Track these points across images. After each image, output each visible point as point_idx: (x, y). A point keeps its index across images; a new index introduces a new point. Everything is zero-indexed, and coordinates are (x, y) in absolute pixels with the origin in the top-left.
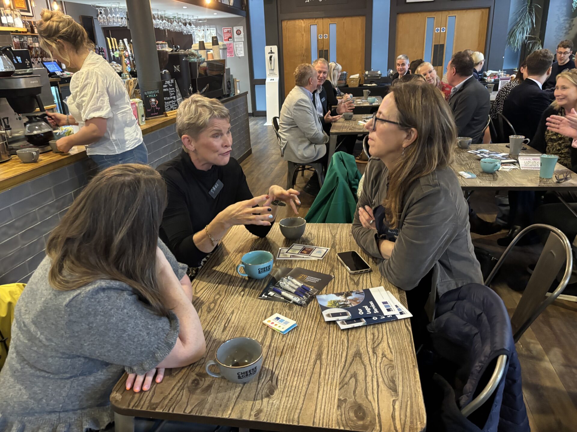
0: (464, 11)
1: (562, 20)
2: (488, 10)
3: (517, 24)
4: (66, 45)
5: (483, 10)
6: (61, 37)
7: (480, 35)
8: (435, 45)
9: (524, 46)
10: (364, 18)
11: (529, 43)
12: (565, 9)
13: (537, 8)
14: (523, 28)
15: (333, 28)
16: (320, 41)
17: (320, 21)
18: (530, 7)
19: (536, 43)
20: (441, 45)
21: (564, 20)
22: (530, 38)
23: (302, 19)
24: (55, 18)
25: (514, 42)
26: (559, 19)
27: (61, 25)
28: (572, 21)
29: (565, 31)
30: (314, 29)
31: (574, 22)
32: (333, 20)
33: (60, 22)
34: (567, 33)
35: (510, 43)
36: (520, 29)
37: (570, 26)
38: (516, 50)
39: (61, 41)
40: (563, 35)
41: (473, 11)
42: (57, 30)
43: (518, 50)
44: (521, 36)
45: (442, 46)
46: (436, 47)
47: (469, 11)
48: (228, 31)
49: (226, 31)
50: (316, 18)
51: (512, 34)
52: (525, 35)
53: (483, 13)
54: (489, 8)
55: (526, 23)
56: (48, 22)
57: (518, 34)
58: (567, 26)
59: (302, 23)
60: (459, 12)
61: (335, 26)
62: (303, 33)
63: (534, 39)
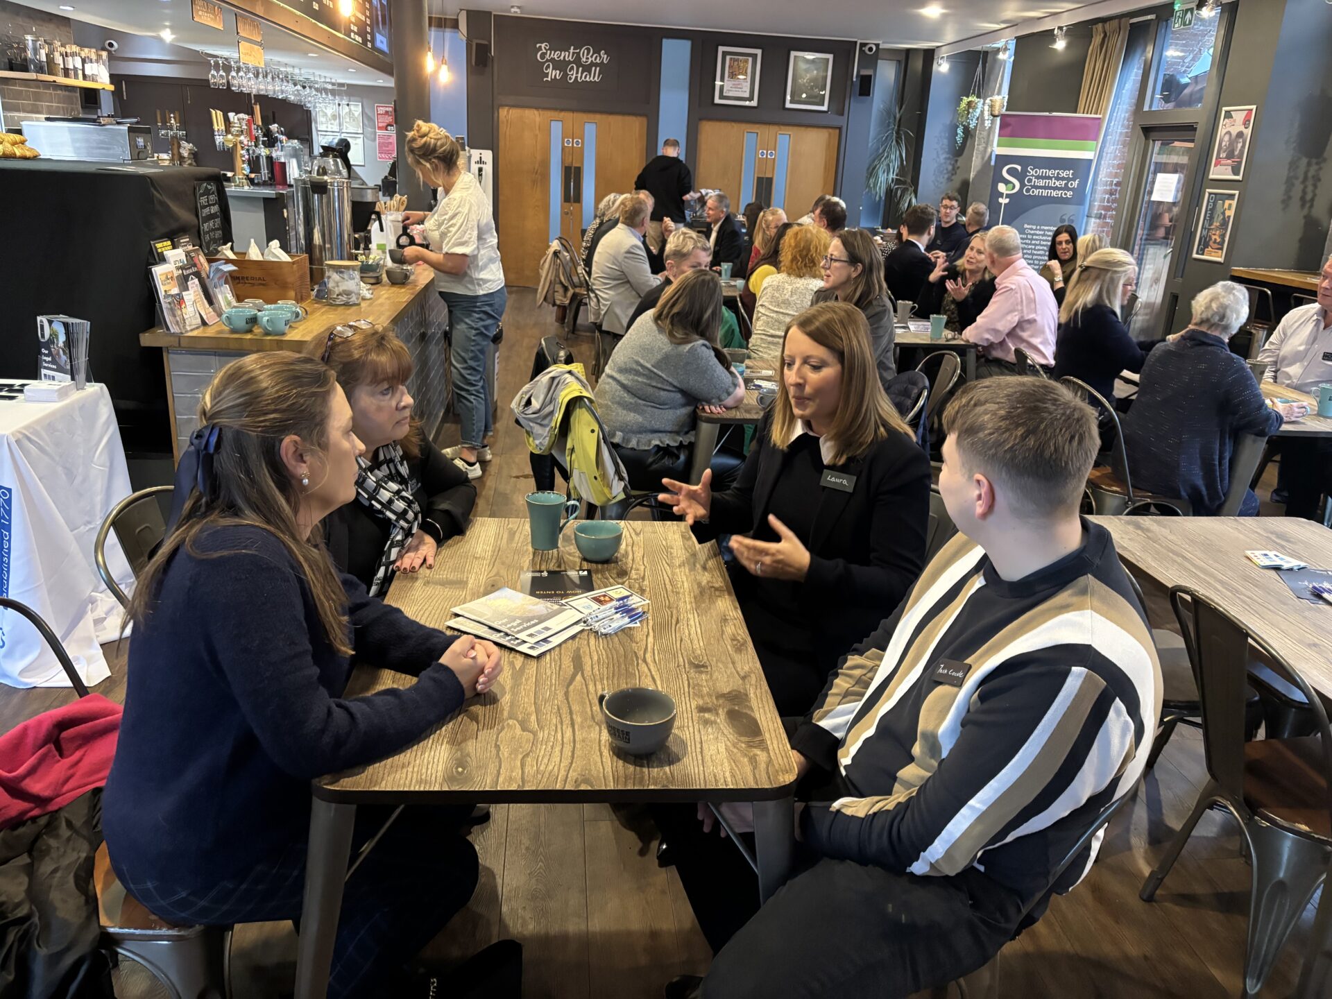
0: (803, 129)
1: (943, 157)
2: (837, 131)
3: (878, 157)
4: (441, 166)
5: (830, 130)
6: (438, 158)
7: (826, 169)
8: (758, 178)
9: (890, 193)
10: (644, 120)
11: (897, 189)
12: (946, 141)
13: (906, 134)
14: (888, 165)
15: (590, 130)
16: (567, 150)
17: (568, 116)
18: (898, 133)
19: (907, 189)
20: (767, 178)
21: (946, 159)
22: (898, 182)
23: (537, 108)
24: (431, 135)
25: (875, 185)
26: (938, 156)
27: (439, 143)
28: (956, 161)
29: (946, 176)
30: (556, 128)
31: (959, 164)
32: (591, 116)
33: (438, 139)
34: (949, 179)
35: (868, 186)
36: (883, 167)
37: (953, 169)
38: (877, 198)
39: (436, 161)
40: (944, 181)
41: (816, 130)
42: (434, 150)
43: (880, 197)
44: (885, 177)
45: (770, 180)
46: (760, 180)
47: (809, 129)
49: (382, 110)
50: (562, 110)
51: (872, 172)
52: (891, 176)
53: (830, 134)
54: (840, 129)
55: (893, 157)
56: (425, 139)
57: (880, 173)
58: (950, 168)
59: (533, 116)
60: (795, 129)
61: (593, 127)
62: (537, 132)
63: (904, 183)
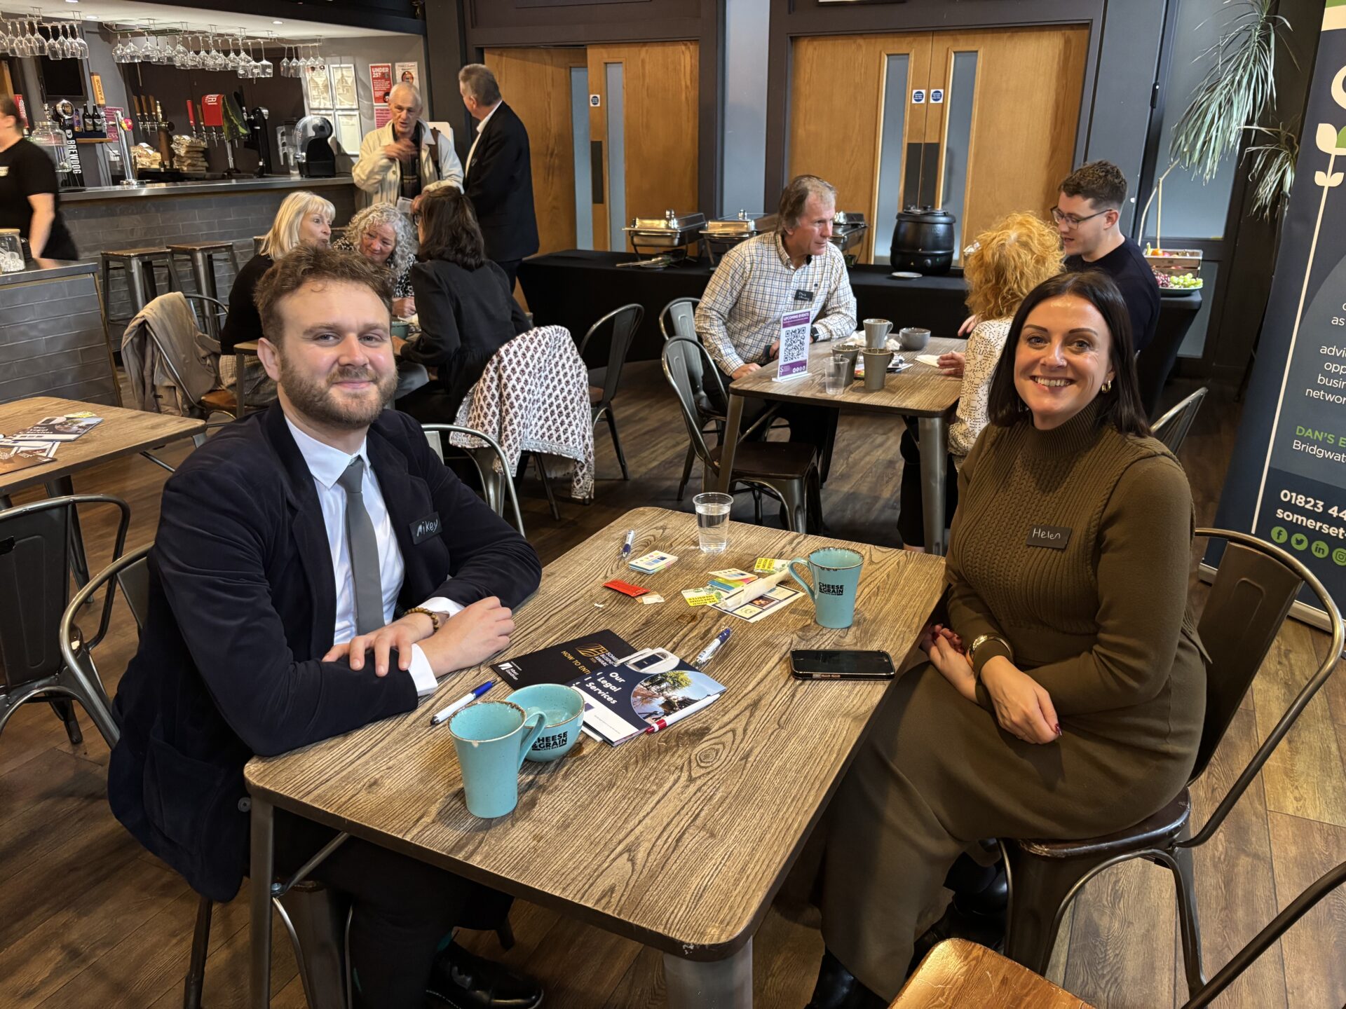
0: (1007, 36)
2: (1084, 32)
5: (1069, 33)
7: (1058, 116)
8: (910, 146)
10: (695, 49)
11: (1253, 153)
14: (1231, 101)
18: (1265, 27)
19: (1277, 154)
32: (614, 51)
41: (1035, 35)
45: (934, 149)
46: (913, 149)
47: (1019, 35)
48: (383, 74)
49: (377, 72)
53: (1067, 42)
54: (1089, 26)
60: (989, 36)
63: (1273, 139)
